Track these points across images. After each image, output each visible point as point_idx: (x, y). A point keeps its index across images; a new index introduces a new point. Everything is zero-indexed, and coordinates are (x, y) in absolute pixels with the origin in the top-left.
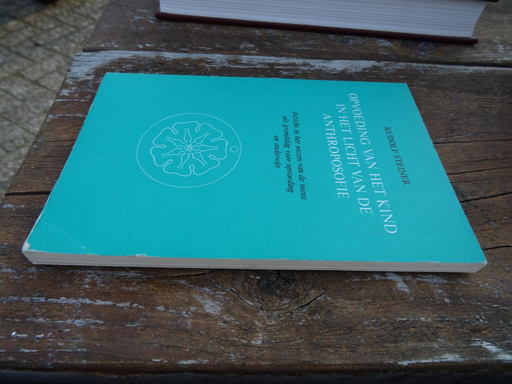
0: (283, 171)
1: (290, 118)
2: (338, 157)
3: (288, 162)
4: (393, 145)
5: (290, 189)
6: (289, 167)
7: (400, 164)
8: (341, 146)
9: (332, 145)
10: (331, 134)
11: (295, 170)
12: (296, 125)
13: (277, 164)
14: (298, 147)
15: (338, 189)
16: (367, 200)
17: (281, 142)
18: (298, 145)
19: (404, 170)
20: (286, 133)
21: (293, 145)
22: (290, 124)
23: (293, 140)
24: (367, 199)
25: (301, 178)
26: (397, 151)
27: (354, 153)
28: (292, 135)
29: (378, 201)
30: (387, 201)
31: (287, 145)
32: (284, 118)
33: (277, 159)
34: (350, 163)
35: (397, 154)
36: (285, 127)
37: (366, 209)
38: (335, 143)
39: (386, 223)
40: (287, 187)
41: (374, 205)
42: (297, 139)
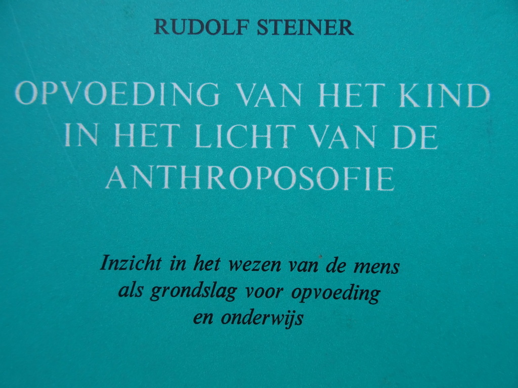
0: (311, 308)
1: (126, 278)
2: (264, 172)
3: (285, 295)
4: (222, 27)
5: (372, 296)
6: (302, 294)
7: (287, 27)
8: (227, 159)
9: (225, 179)
10: (183, 177)
11: (307, 280)
12: (152, 264)
13: (292, 320)
14: (234, 265)
15: (368, 188)
16: (399, 129)
17: (217, 306)
18: (224, 266)
19: (306, 24)
20: (184, 291)
21: (224, 277)
22: (148, 279)
23: (208, 277)
24: (396, 128)
25: (336, 267)
26: (243, 23)
27: (251, 130)
28: (191, 278)
29: (403, 105)
30: (403, 85)
31: (228, 293)
32: (124, 293)
33: (276, 320)
34: (285, 146)
35: (253, 27)
36: (160, 294)
37: (424, 136)
38: (215, 172)
39: (464, 101)
40: (363, 303)
41: (414, 118)
42: (202, 265)
